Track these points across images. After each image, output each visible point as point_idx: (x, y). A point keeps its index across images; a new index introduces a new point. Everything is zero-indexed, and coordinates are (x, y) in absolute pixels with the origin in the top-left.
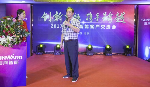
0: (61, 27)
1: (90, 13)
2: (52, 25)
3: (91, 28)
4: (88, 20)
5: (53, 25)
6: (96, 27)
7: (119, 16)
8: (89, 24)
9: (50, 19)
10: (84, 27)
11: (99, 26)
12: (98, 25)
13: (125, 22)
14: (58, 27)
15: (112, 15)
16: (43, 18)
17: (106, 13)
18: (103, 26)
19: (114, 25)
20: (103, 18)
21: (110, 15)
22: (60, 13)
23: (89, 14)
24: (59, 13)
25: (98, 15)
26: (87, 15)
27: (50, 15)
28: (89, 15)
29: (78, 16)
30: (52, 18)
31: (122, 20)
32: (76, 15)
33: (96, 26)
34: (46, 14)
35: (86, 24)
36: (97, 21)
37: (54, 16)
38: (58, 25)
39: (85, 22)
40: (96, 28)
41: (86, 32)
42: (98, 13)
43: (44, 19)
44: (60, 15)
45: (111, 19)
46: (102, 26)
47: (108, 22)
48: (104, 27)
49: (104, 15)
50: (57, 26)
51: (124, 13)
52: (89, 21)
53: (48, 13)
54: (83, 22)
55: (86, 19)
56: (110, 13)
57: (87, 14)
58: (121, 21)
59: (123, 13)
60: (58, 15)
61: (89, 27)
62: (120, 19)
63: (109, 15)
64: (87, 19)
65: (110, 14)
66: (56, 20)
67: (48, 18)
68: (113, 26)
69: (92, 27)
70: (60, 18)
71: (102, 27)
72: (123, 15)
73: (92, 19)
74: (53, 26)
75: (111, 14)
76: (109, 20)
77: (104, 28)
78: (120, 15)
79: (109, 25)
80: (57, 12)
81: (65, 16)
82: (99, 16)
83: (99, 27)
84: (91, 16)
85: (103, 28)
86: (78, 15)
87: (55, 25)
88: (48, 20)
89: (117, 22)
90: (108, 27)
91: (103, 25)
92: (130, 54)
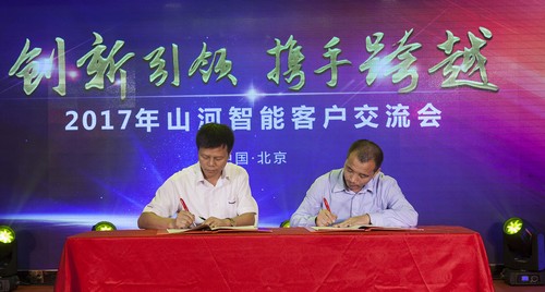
0: (123, 127)
1: (291, 41)
2: (71, 117)
3: (297, 127)
4: (277, 80)
5: (76, 115)
6: (328, 118)
7: (459, 53)
8: (288, 104)
9: (62, 82)
10: (256, 119)
11: (343, 110)
12: (335, 109)
13: (491, 86)
14: (108, 126)
15: (416, 46)
16: (20, 75)
17: (380, 35)
18: (366, 114)
19: (429, 105)
20: (362, 68)
21: (407, 46)
22: (119, 44)
23: (283, 43)
24: (109, 43)
25: (337, 50)
26: (271, 51)
27: (62, 54)
28: (285, 53)
29: (222, 58)
30: (73, 74)
31: (476, 75)
32: (208, 54)
33: (327, 111)
34: (37, 51)
35: (270, 103)
36: (332, 83)
37: (80, 63)
38: (107, 114)
39: (264, 95)
40: (325, 126)
41: (271, 151)
42: (335, 40)
43: (27, 82)
44: (117, 57)
45: (414, 73)
46: (360, 110)
47: (396, 86)
48: (373, 121)
49: (370, 47)
50: (101, 120)
51: (487, 33)
52: (283, 85)
53: (48, 47)
54: (252, 94)
55: (270, 76)
56: (407, 34)
57: (274, 45)
58: (470, 78)
59: (481, 35)
60: (105, 54)
61: (288, 118)
62: (464, 67)
63: (401, 49)
64: (274, 76)
65: (403, 40)
66: (96, 83)
67: (48, 77)
68: (423, 111)
69: (303, 117)
70: (118, 75)
71: (360, 121)
72: (483, 42)
73: (302, 74)
74: (79, 123)
75: (409, 41)
76: (397, 78)
77: (375, 126)
78: (464, 42)
79: (400, 106)
80: (99, 38)
81: (148, 58)
82: (339, 57)
83: (343, 118)
84: (297, 54)
85: (366, 122)
86: (223, 50)
87: (89, 117)
88: (46, 86)
89: (445, 84)
90: (399, 116)
91: (366, 107)
92: (532, 270)
